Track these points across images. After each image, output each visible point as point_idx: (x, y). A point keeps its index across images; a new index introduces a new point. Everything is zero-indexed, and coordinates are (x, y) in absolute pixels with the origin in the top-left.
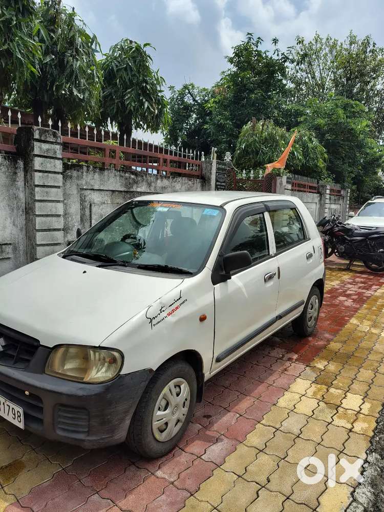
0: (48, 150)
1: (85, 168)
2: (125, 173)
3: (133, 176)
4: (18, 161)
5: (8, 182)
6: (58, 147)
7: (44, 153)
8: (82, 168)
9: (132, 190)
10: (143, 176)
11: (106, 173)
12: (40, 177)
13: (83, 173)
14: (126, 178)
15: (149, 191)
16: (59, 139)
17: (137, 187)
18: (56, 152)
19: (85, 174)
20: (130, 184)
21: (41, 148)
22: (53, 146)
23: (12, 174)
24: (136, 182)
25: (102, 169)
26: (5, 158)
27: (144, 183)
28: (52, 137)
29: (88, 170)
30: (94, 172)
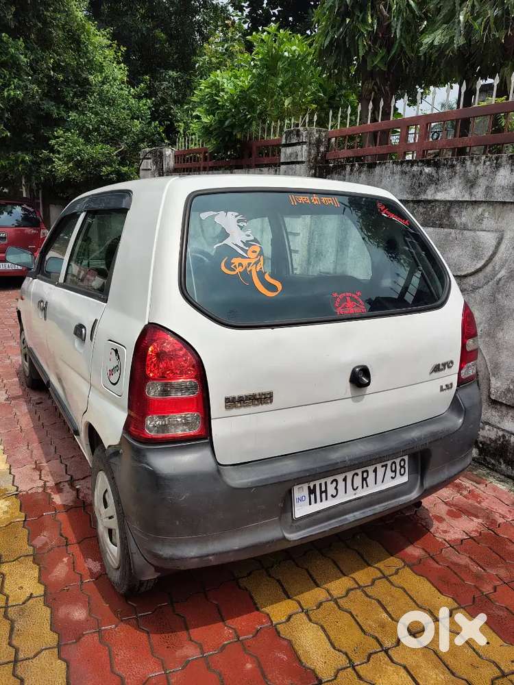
0: (291, 155)
1: (348, 168)
3: (427, 170)
6: (299, 148)
7: (288, 159)
8: (345, 170)
9: (423, 197)
10: (453, 166)
11: (378, 170)
13: (345, 176)
14: (414, 176)
15: (467, 198)
16: (301, 138)
17: (437, 190)
18: (298, 155)
19: (348, 177)
20: (420, 185)
21: (285, 155)
22: (295, 148)
24: (434, 181)
25: (372, 166)
27: (457, 181)
28: (296, 136)
29: (352, 170)
30: (360, 172)
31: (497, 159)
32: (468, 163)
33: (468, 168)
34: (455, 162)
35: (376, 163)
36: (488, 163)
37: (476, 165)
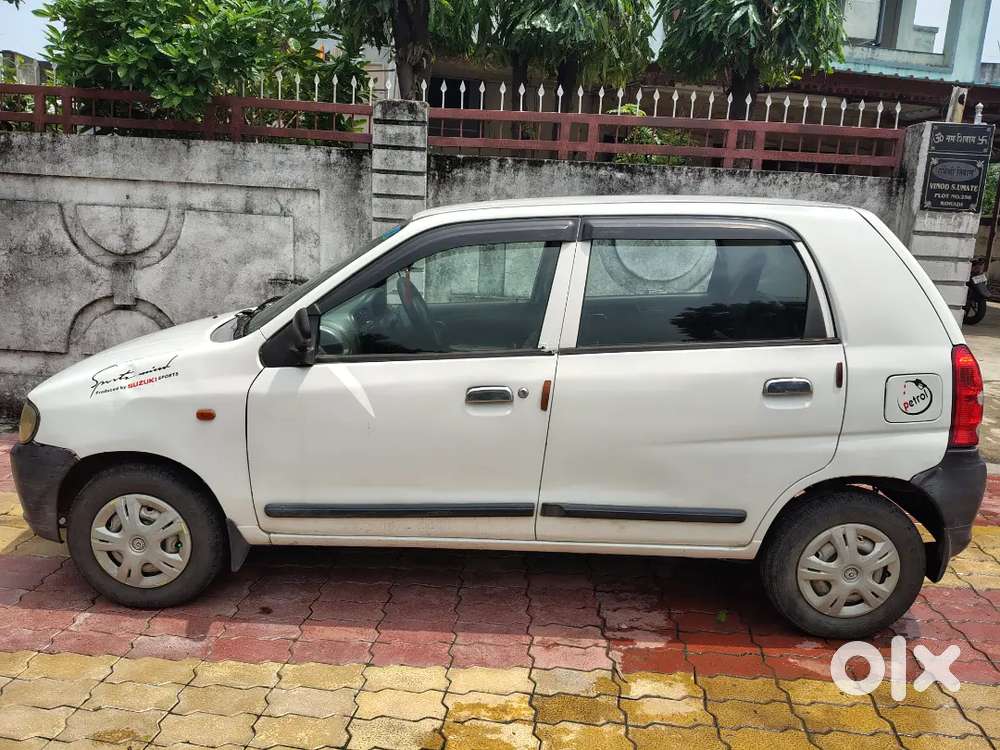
0: (398, 136)
1: (494, 164)
2: (597, 169)
3: (619, 175)
4: (364, 157)
5: (345, 189)
6: (417, 129)
7: (390, 141)
8: (489, 165)
10: (651, 173)
11: (546, 170)
12: (381, 181)
13: (489, 172)
14: (600, 180)
16: (421, 116)
18: (414, 138)
19: (494, 174)
21: (384, 135)
22: (407, 128)
23: (353, 177)
24: (628, 186)
25: (536, 164)
26: (343, 155)
28: (407, 112)
29: (501, 166)
30: (517, 170)
31: (700, 171)
32: (669, 173)
33: (669, 177)
34: (653, 171)
35: (543, 162)
36: (690, 174)
37: (678, 175)
